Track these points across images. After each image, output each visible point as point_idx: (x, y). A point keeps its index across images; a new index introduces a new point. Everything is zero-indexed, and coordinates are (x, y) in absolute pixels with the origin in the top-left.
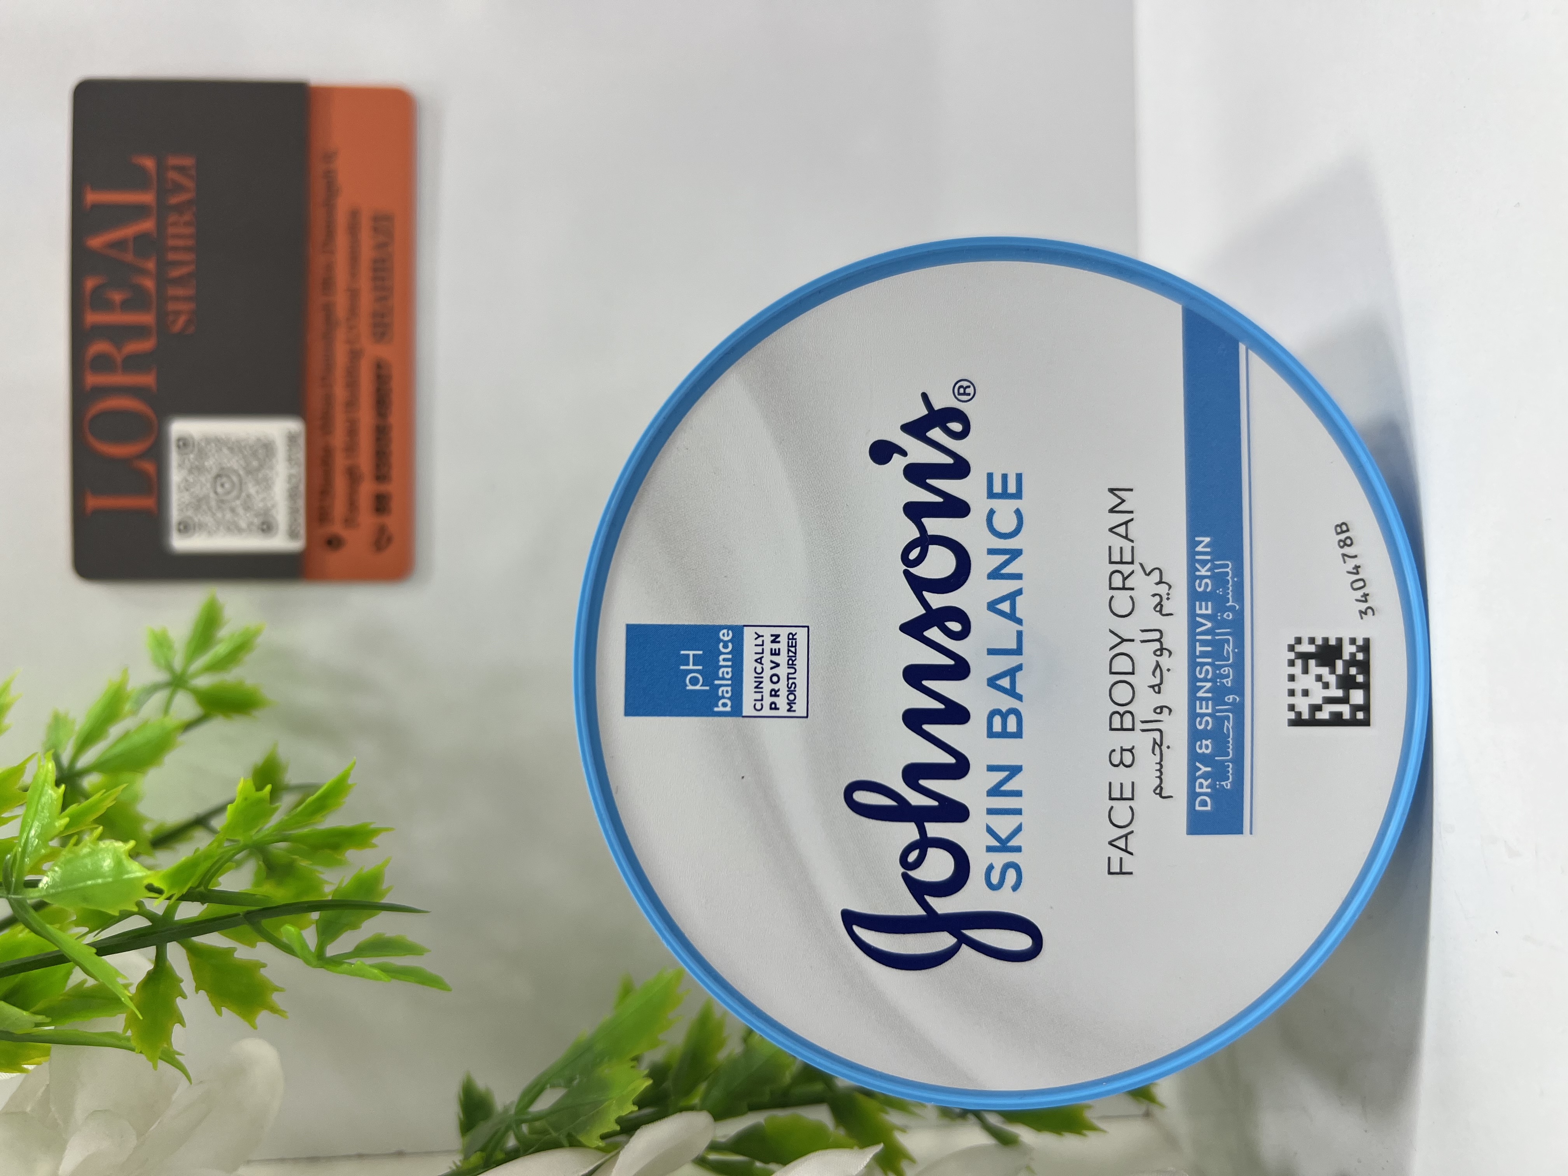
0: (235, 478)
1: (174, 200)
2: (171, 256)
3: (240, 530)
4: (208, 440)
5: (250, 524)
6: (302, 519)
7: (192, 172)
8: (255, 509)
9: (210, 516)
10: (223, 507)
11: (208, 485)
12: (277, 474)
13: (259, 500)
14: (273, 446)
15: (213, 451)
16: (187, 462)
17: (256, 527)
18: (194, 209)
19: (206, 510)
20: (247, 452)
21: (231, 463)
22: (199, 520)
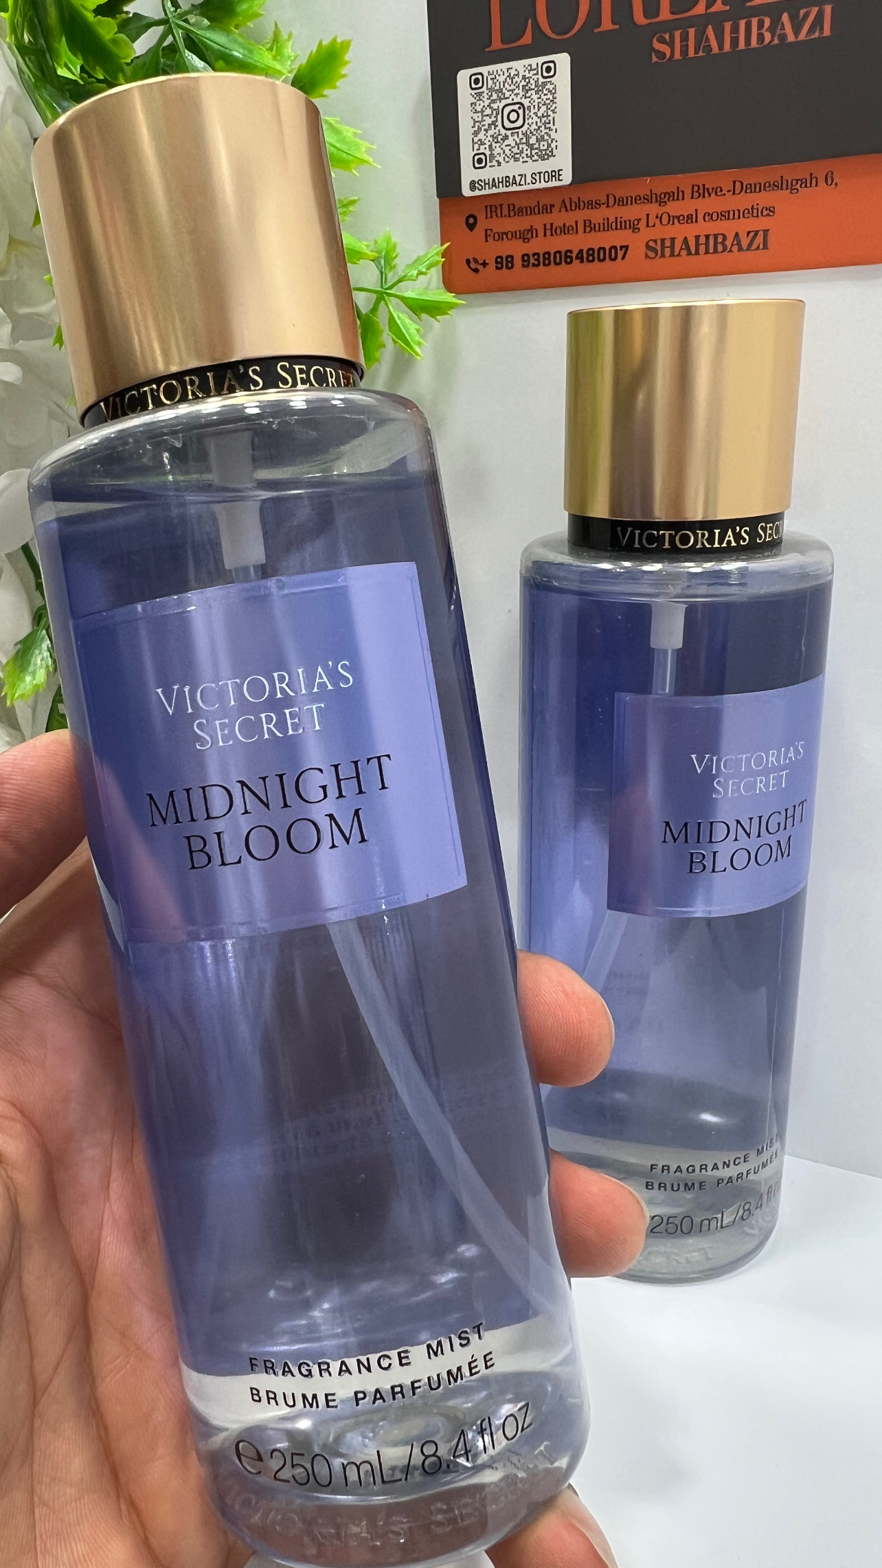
0: (520, 122)
1: (784, 22)
2: (728, 26)
3: (476, 133)
4: (553, 92)
5: (481, 143)
6: (487, 192)
7: (817, 35)
8: (494, 145)
9: (487, 103)
10: (494, 112)
11: (513, 96)
12: (523, 162)
13: (503, 146)
14: (549, 156)
15: (542, 95)
16: (532, 72)
17: (477, 150)
18: (776, 41)
19: (492, 98)
20: (544, 131)
21: (533, 116)
22: (483, 92)
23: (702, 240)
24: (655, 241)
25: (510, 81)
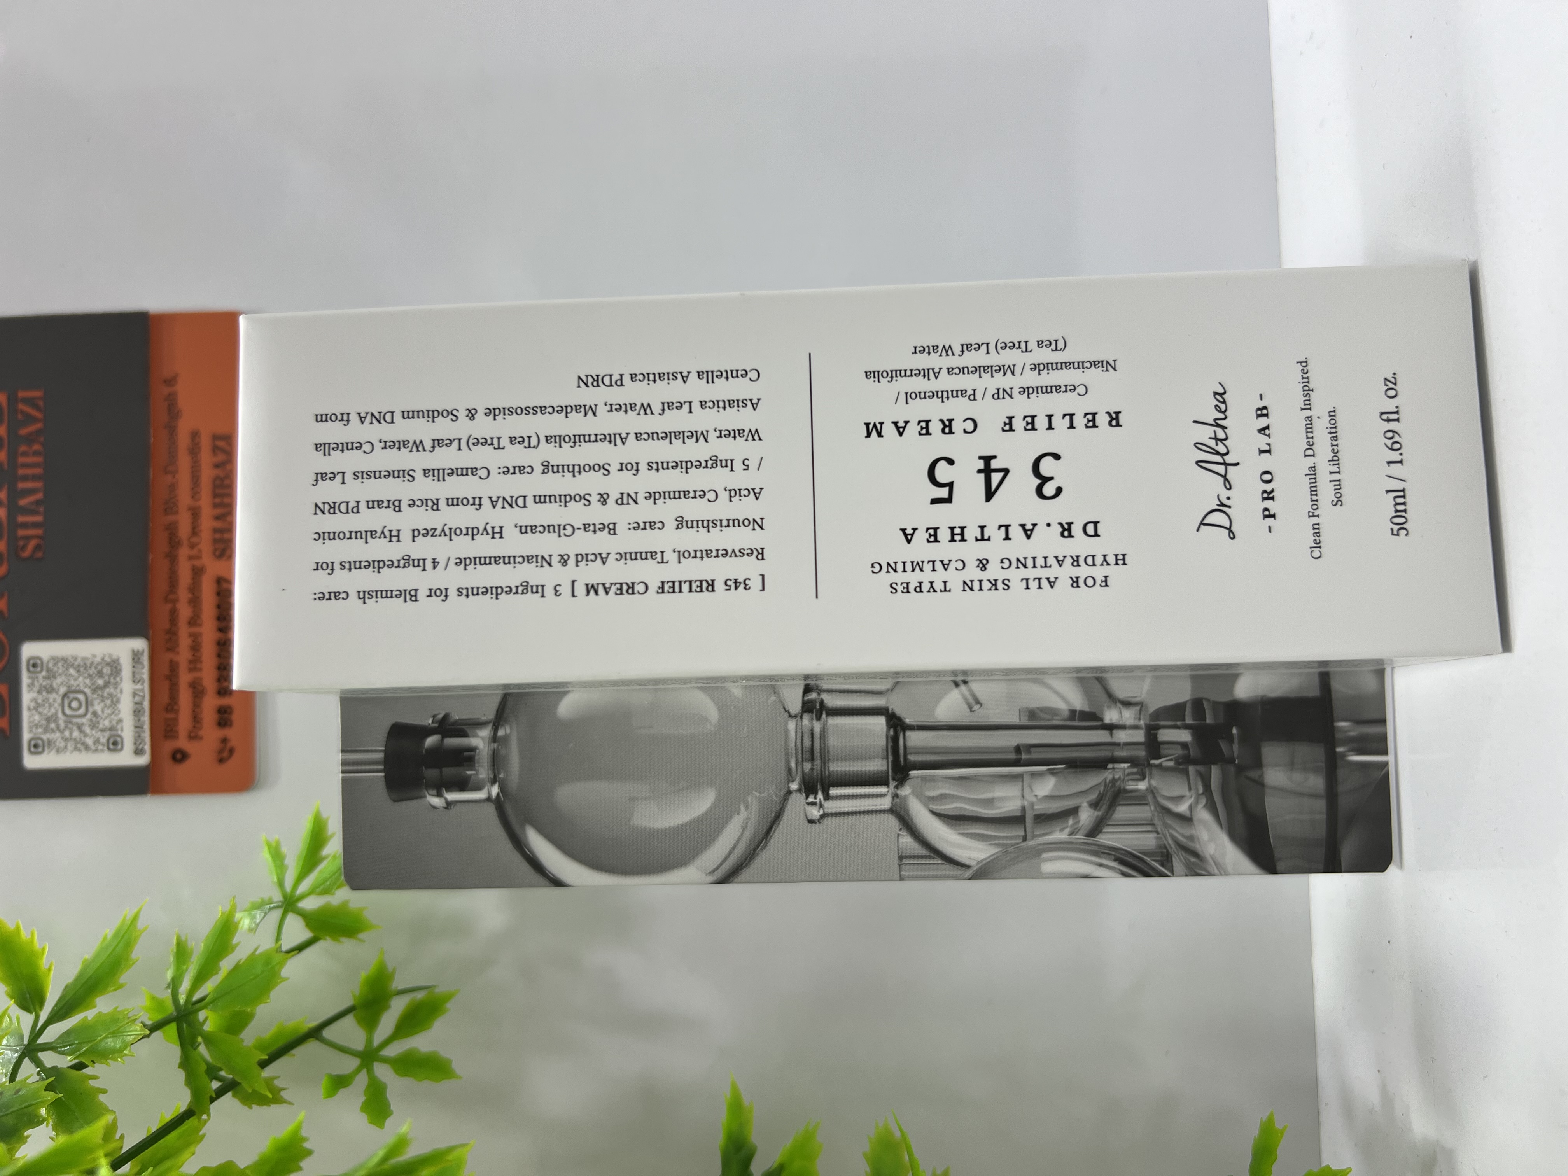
0: (81, 697)
1: (24, 432)
2: (21, 485)
3: (87, 748)
4: (56, 660)
5: (97, 741)
6: (147, 736)
7: (41, 403)
8: (101, 726)
9: (58, 734)
10: (70, 726)
11: (56, 705)
12: (121, 692)
13: (104, 717)
14: (119, 664)
15: (60, 671)
16: (36, 682)
17: (103, 745)
18: (42, 439)
19: (55, 729)
20: (92, 671)
21: (77, 682)
22: (48, 739)
23: (218, 500)
24: (215, 550)
25: (40, 710)
